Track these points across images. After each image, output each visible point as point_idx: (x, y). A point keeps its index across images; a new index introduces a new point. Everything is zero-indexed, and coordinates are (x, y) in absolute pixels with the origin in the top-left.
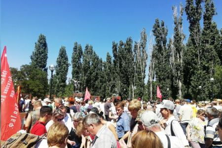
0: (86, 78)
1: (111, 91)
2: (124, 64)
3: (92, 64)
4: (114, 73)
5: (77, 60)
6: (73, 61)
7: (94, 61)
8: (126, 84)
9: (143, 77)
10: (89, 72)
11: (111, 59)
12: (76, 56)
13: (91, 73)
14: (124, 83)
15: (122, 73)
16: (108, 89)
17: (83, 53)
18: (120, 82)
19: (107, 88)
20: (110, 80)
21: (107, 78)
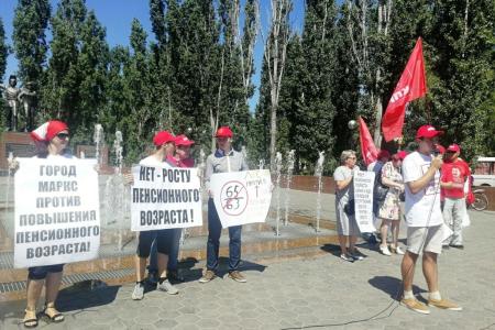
0: (62, 91)
1: (145, 136)
2: (187, 53)
3: (84, 51)
4: (153, 82)
5: (32, 32)
6: (20, 35)
7: (89, 41)
8: (191, 113)
9: (246, 91)
10: (71, 72)
11: (143, 38)
12: (27, 20)
13: (79, 79)
14: (185, 113)
15: (180, 80)
16: (136, 131)
17: (54, 13)
18: (171, 109)
19: (133, 127)
20: (142, 103)
21: (131, 97)
